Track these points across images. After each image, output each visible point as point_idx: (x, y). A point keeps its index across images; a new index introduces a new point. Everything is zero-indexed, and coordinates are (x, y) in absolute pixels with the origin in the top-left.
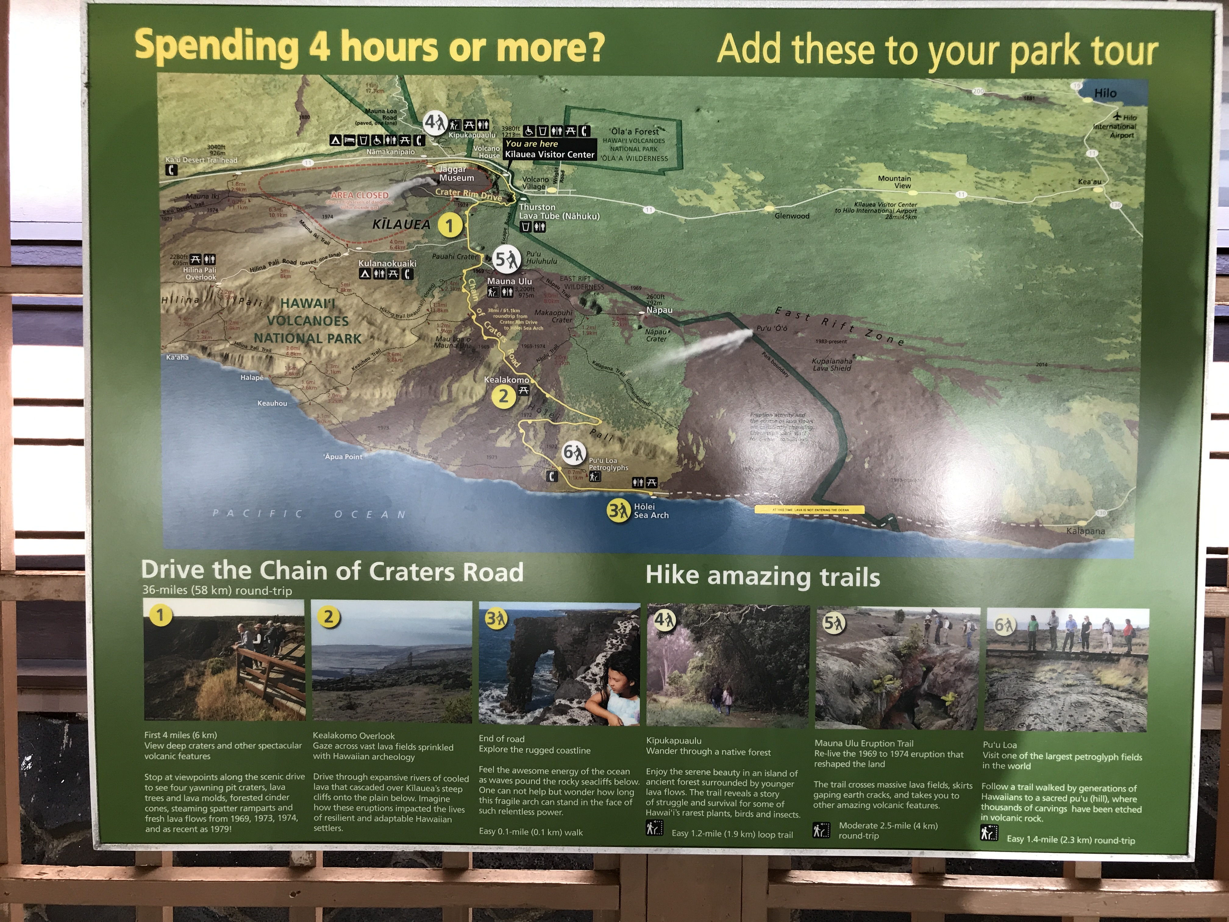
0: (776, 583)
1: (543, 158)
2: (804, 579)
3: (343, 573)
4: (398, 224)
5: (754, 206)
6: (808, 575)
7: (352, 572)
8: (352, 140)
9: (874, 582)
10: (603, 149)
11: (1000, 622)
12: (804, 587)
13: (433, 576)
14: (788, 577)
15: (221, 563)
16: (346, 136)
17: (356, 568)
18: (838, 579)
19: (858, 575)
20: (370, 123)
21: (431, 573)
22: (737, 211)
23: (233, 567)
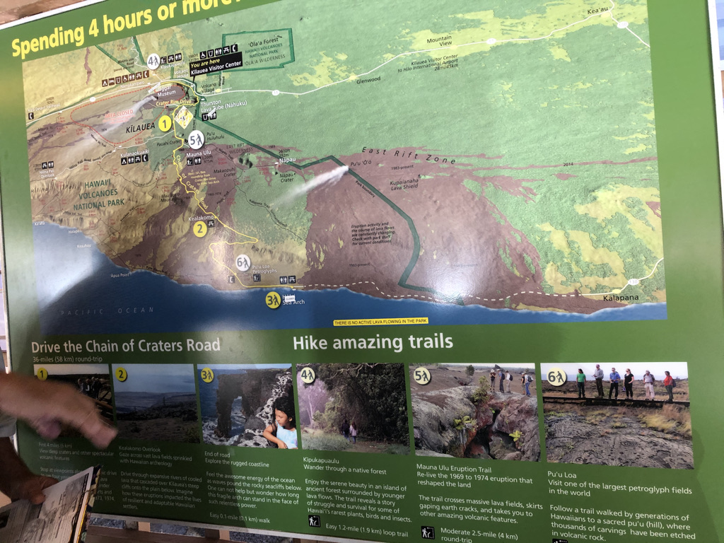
0: (379, 347)
1: (212, 71)
2: (397, 343)
3: (126, 347)
4: (139, 129)
5: (342, 78)
6: (400, 340)
7: (130, 346)
8: (112, 81)
9: (449, 345)
10: (245, 58)
11: (552, 374)
12: (398, 349)
13: (171, 348)
14: (386, 342)
15: (68, 343)
16: (110, 79)
17: (132, 344)
18: (422, 343)
19: (436, 339)
20: (121, 69)
21: (170, 346)
22: (332, 83)
23: (73, 345)
